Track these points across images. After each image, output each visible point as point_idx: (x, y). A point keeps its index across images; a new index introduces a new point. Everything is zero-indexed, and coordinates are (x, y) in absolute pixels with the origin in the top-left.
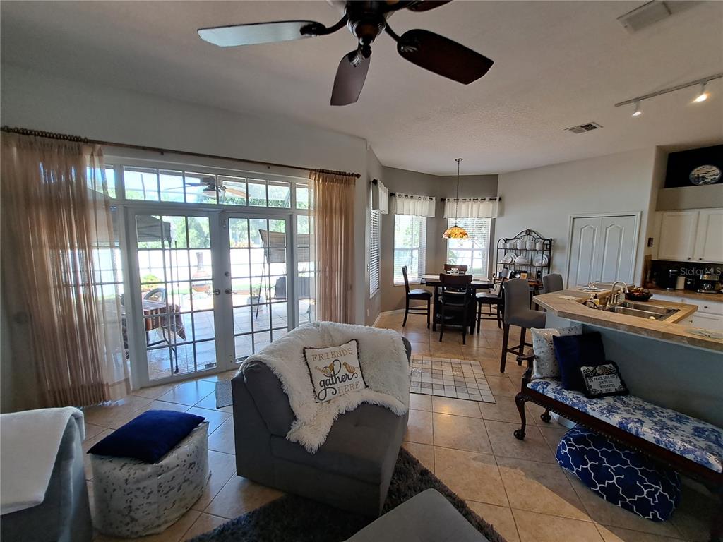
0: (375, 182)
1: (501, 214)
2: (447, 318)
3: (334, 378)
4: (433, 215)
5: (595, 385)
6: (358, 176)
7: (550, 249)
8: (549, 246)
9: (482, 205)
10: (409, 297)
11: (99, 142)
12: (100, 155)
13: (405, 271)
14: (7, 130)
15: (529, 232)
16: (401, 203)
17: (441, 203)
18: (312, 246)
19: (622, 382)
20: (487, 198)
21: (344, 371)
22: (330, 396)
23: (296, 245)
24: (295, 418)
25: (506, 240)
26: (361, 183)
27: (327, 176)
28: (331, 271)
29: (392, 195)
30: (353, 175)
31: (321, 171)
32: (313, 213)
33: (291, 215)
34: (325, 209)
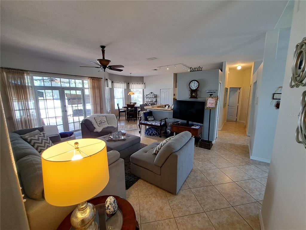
0: (107, 79)
1: (145, 88)
2: (130, 117)
3: (102, 123)
4: (126, 88)
5: (149, 119)
6: (102, 78)
7: (156, 97)
8: (156, 96)
9: (140, 85)
10: (120, 112)
11: (28, 71)
12: (29, 74)
13: (118, 105)
14: (2, 68)
15: (152, 93)
16: (116, 85)
17: (128, 84)
18: (90, 98)
19: (154, 119)
20: (141, 83)
21: (103, 121)
22: (101, 126)
23: (86, 98)
24: (95, 128)
25: (147, 95)
26: (103, 80)
27: (93, 78)
28: (96, 104)
29: (112, 82)
30: (100, 78)
31: (91, 77)
32: (90, 89)
33: (83, 89)
34: (93, 88)
